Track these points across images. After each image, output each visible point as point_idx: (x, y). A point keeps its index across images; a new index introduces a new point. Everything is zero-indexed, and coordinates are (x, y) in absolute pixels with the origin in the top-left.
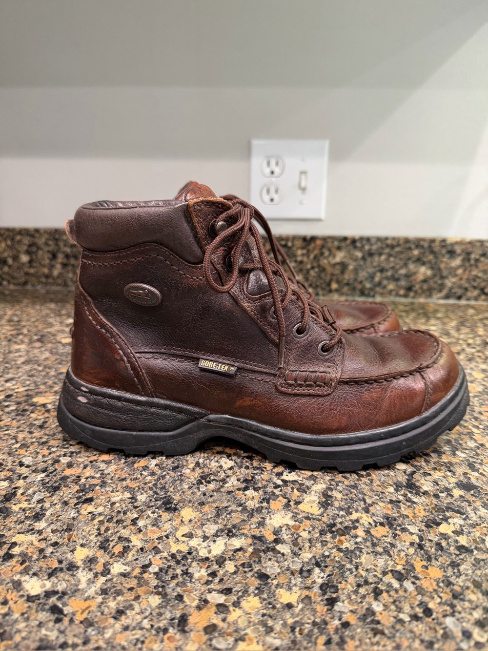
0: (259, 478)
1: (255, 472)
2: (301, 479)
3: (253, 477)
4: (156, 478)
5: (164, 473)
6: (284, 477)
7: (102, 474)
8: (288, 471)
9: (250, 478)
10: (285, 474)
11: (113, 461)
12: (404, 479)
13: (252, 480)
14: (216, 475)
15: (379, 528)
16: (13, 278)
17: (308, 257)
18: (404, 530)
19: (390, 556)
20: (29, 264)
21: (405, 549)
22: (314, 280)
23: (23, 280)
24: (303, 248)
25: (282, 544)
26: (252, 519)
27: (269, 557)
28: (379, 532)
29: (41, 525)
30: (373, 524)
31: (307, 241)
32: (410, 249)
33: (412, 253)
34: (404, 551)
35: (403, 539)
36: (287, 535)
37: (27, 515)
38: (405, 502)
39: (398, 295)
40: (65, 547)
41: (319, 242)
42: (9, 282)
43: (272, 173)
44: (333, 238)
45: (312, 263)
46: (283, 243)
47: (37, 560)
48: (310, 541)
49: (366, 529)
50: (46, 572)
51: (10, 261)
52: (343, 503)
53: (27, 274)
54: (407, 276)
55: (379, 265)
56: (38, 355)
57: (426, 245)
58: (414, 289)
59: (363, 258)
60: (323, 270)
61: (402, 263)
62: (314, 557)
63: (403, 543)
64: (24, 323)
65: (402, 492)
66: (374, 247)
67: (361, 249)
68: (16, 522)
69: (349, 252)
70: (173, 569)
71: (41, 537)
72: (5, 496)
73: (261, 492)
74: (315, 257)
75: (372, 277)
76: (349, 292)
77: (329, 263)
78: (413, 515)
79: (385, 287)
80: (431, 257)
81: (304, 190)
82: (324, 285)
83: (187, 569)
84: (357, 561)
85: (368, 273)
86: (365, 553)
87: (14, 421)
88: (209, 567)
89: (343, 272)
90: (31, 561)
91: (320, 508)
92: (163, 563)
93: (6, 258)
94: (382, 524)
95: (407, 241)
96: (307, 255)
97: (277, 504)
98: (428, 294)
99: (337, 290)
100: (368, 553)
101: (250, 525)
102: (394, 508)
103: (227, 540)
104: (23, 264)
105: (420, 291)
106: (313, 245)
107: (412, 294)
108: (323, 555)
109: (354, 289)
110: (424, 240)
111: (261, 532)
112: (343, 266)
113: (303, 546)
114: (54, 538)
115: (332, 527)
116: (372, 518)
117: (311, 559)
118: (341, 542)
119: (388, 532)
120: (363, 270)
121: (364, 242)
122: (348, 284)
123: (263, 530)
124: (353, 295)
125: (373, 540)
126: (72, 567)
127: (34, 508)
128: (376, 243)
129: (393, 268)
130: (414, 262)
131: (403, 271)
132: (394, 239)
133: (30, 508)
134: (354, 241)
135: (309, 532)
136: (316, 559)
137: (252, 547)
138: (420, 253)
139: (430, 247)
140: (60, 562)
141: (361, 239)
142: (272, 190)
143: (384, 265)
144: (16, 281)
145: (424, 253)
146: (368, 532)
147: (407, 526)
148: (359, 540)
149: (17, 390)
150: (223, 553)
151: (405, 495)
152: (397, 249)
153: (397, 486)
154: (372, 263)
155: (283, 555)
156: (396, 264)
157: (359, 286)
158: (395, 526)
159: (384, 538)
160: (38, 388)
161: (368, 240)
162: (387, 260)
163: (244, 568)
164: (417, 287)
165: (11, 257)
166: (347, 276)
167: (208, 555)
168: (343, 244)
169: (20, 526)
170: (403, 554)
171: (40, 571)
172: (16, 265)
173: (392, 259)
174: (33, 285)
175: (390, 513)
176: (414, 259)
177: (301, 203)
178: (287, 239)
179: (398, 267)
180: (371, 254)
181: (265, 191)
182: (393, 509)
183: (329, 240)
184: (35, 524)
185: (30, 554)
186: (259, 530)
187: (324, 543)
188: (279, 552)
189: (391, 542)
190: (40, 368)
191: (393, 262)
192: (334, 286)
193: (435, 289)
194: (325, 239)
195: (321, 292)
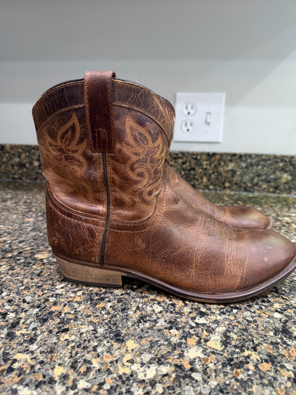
0: (180, 320)
1: (177, 316)
2: (208, 322)
3: (175, 320)
4: (110, 316)
5: (116, 313)
6: (197, 321)
7: (75, 311)
8: (199, 316)
9: (174, 320)
10: (197, 318)
11: (83, 302)
12: (280, 326)
13: (174, 322)
14: (150, 317)
15: (264, 364)
16: (29, 175)
17: (210, 166)
18: (283, 367)
19: (274, 388)
20: (38, 168)
21: (284, 382)
22: (214, 180)
23: (35, 176)
24: (207, 160)
25: (196, 372)
26: (175, 352)
27: (187, 382)
28: (265, 367)
29: (33, 347)
30: (260, 361)
31: (210, 156)
32: (277, 162)
33: (278, 165)
34: (283, 384)
35: (282, 374)
36: (199, 365)
37: (25, 339)
38: (282, 344)
39: (269, 192)
40: (48, 365)
41: (217, 157)
42: (26, 178)
43: (189, 113)
44: (227, 154)
45: (213, 170)
46: (194, 157)
47: (29, 374)
48: (215, 371)
49: (255, 364)
50: (34, 383)
51: (27, 165)
52: (238, 343)
53: (37, 173)
54: (275, 180)
55: (257, 172)
56: (40, 225)
57: (288, 160)
58: (280, 188)
59: (247, 167)
60: (220, 174)
61: (272, 171)
62: (219, 384)
63: (282, 378)
64: (33, 204)
65: (279, 336)
66: (254, 161)
67: (245, 162)
68: (17, 344)
69: (237, 163)
70: (120, 387)
71: (33, 356)
72: (12, 324)
73: (181, 331)
74: (215, 166)
75: (252, 180)
76: (237, 189)
77: (224, 170)
78: (288, 355)
79: (260, 186)
80: (291, 168)
81: (208, 124)
82: (220, 184)
83: (130, 389)
84: (250, 390)
85: (249, 177)
86: (255, 384)
87: (22, 270)
88: (144, 388)
89: (233, 176)
90: (24, 374)
91: (222, 346)
92: (113, 382)
93: (25, 163)
94: (266, 361)
95: (275, 157)
96: (210, 165)
97: (192, 341)
98: (288, 191)
99: (229, 188)
100: (257, 384)
101: (173, 356)
102: (275, 349)
103: (157, 366)
104: (35, 167)
105: (283, 190)
106: (213, 158)
107: (278, 191)
108: (225, 383)
109: (240, 187)
110: (286, 157)
111: (181, 362)
112: (233, 172)
113: (211, 375)
114: (41, 358)
115: (231, 361)
116: (259, 355)
117: (216, 386)
118: (237, 373)
119: (271, 368)
120: (246, 175)
121: (247, 157)
122: (236, 184)
123: (182, 360)
124: (239, 191)
125: (260, 374)
126: (52, 381)
127: (30, 334)
128: (255, 158)
129: (266, 174)
130: (280, 171)
131: (272, 177)
132: (267, 155)
133: (28, 334)
134: (241, 156)
135: (215, 364)
136: (220, 386)
137: (175, 374)
138: (284, 165)
139: (290, 161)
140: (44, 376)
141: (246, 155)
142: (189, 124)
143: (260, 172)
144: (30, 177)
145: (286, 165)
146: (256, 366)
147: (284, 364)
148: (250, 373)
149: (25, 249)
150: (155, 377)
151: (281, 339)
152: (269, 162)
153: (275, 331)
154: (252, 171)
155: (197, 381)
156: (269, 171)
157: (244, 185)
158: (276, 363)
159: (268, 372)
160: (39, 248)
161: (250, 156)
162: (262, 169)
163: (169, 390)
164: (282, 187)
165: (28, 163)
166: (236, 179)
167: (144, 378)
168: (234, 158)
169: (20, 347)
170: (283, 387)
171: (30, 382)
172: (31, 167)
173: (265, 168)
174: (41, 180)
175: (271, 352)
176: (280, 169)
177: (207, 132)
178: (197, 154)
179: (269, 173)
180: (252, 165)
181: (184, 124)
182: (273, 349)
183: (225, 156)
184: (30, 346)
185: (25, 369)
186: (180, 360)
187: (226, 374)
188: (193, 379)
189: (274, 376)
190: (41, 235)
191: (265, 170)
192: (227, 185)
193: (293, 188)
194: (222, 155)
195: (218, 188)
